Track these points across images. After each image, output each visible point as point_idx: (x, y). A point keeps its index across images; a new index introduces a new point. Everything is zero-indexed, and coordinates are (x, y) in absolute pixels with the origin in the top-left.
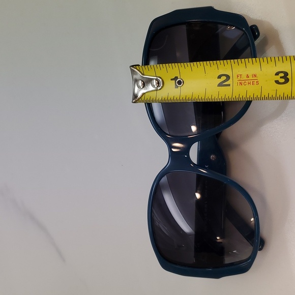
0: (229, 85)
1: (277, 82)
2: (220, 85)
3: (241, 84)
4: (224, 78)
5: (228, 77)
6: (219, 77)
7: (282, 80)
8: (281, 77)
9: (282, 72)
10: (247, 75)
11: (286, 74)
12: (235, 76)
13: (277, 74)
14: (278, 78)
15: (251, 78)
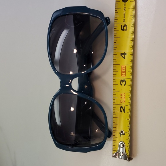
0: (125, 107)
1: (125, 85)
2: (124, 111)
3: (124, 101)
4: (122, 109)
5: (121, 107)
6: (121, 111)
7: (124, 82)
8: (123, 83)
9: (121, 82)
10: (121, 98)
11: (121, 81)
12: (121, 104)
13: (121, 84)
14: (123, 84)
15: (122, 97)
